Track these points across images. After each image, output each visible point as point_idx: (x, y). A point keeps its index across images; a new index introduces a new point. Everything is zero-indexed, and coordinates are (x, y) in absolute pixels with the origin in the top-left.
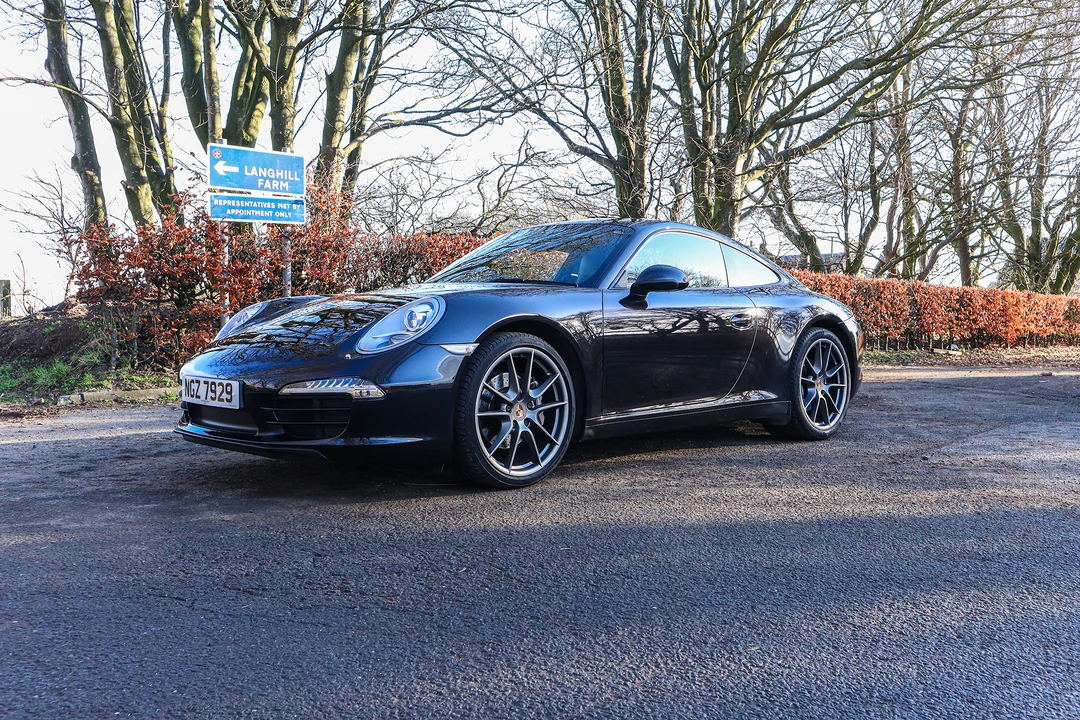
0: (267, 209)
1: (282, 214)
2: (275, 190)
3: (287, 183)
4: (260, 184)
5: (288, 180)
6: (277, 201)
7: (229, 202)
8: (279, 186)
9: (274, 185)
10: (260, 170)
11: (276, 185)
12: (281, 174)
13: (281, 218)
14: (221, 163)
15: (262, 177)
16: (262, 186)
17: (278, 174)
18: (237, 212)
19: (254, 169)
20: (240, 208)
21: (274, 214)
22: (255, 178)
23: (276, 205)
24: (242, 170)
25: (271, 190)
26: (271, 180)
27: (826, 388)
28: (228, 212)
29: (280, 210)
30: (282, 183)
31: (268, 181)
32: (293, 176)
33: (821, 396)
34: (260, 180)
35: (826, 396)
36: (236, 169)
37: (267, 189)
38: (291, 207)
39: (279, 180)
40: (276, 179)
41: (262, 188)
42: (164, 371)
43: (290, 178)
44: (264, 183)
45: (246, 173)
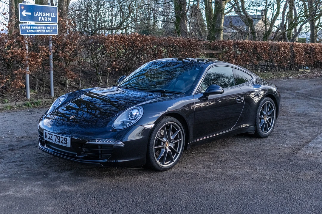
0: (43, 29)
1: (49, 31)
2: (46, 21)
3: (50, 18)
4: (40, 19)
5: (51, 17)
6: (46, 26)
7: (28, 27)
8: (47, 20)
9: (45, 19)
10: (40, 13)
11: (46, 19)
12: (48, 15)
13: (48, 33)
14: (24, 11)
15: (41, 16)
16: (41, 20)
17: (47, 15)
18: (31, 31)
19: (37, 13)
20: (32, 29)
21: (45, 31)
22: (38, 17)
23: (46, 28)
24: (32, 14)
25: (44, 21)
26: (44, 17)
27: (267, 119)
28: (28, 31)
29: (48, 29)
30: (48, 18)
31: (43, 18)
32: (53, 15)
33: (266, 122)
34: (40, 17)
35: (267, 122)
36: (30, 14)
37: (43, 21)
38: (52, 28)
39: (47, 17)
40: (46, 17)
41: (41, 21)
42: (4, 96)
43: (52, 16)
44: (42, 18)
45: (34, 15)
